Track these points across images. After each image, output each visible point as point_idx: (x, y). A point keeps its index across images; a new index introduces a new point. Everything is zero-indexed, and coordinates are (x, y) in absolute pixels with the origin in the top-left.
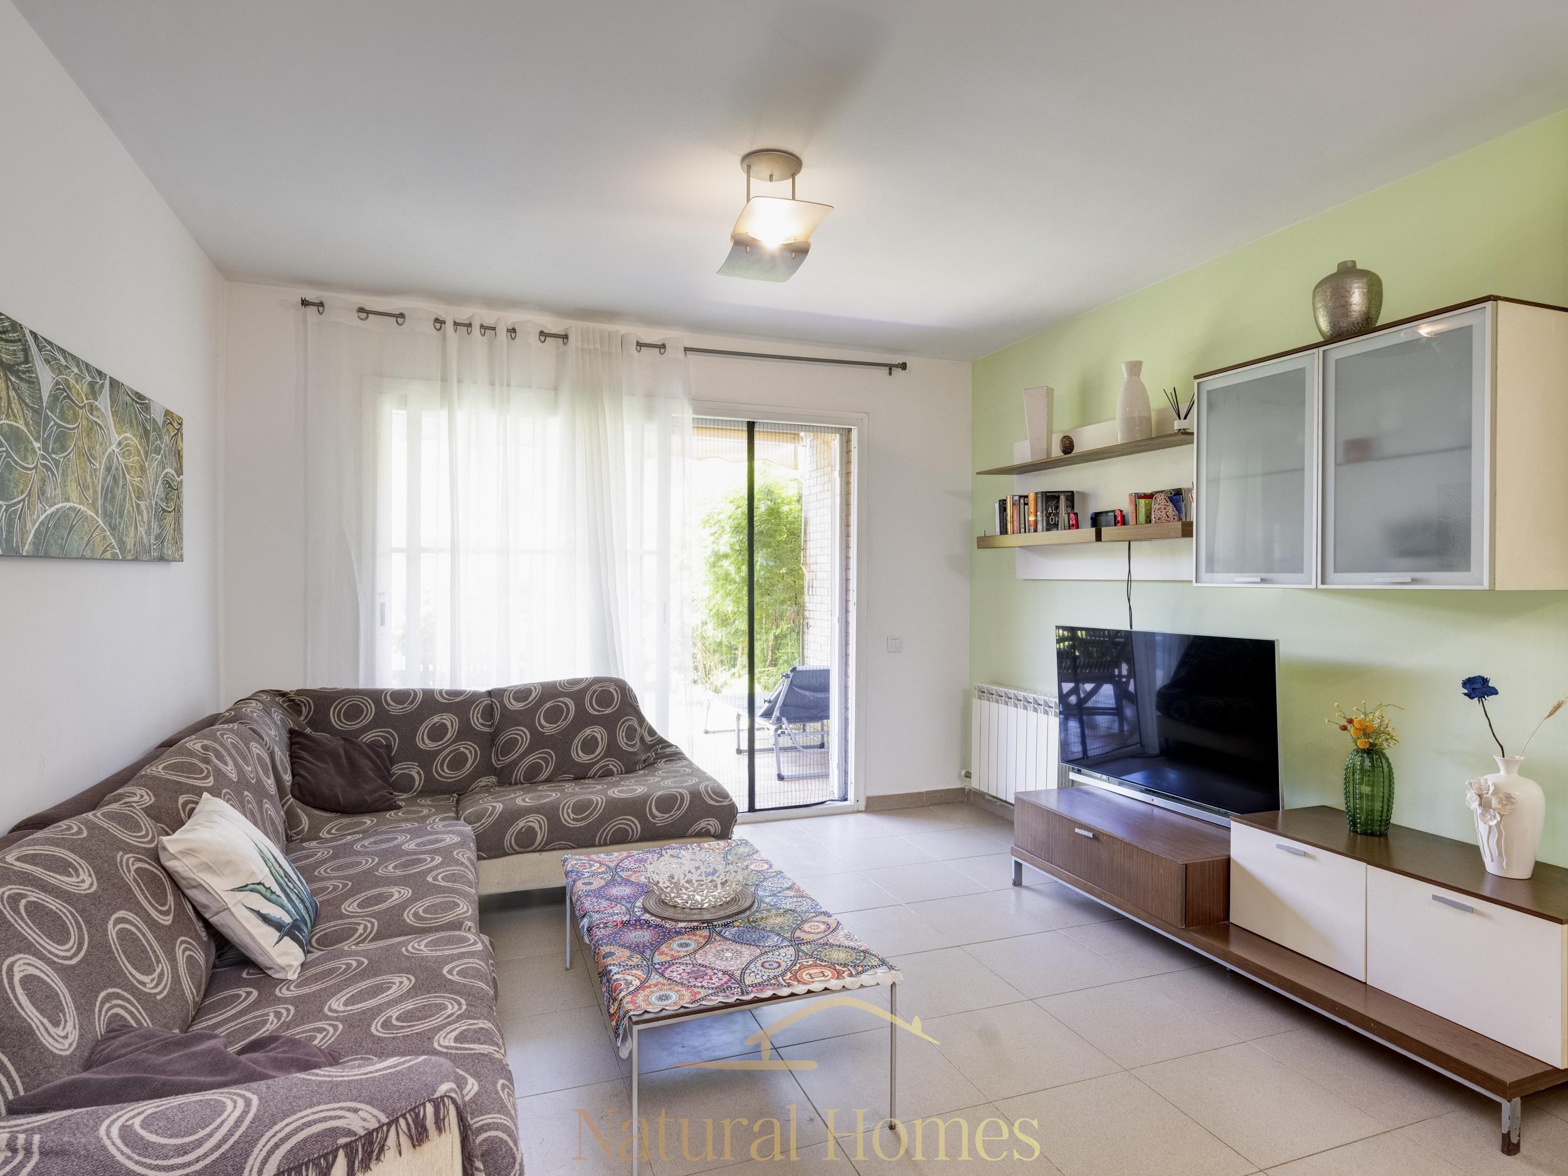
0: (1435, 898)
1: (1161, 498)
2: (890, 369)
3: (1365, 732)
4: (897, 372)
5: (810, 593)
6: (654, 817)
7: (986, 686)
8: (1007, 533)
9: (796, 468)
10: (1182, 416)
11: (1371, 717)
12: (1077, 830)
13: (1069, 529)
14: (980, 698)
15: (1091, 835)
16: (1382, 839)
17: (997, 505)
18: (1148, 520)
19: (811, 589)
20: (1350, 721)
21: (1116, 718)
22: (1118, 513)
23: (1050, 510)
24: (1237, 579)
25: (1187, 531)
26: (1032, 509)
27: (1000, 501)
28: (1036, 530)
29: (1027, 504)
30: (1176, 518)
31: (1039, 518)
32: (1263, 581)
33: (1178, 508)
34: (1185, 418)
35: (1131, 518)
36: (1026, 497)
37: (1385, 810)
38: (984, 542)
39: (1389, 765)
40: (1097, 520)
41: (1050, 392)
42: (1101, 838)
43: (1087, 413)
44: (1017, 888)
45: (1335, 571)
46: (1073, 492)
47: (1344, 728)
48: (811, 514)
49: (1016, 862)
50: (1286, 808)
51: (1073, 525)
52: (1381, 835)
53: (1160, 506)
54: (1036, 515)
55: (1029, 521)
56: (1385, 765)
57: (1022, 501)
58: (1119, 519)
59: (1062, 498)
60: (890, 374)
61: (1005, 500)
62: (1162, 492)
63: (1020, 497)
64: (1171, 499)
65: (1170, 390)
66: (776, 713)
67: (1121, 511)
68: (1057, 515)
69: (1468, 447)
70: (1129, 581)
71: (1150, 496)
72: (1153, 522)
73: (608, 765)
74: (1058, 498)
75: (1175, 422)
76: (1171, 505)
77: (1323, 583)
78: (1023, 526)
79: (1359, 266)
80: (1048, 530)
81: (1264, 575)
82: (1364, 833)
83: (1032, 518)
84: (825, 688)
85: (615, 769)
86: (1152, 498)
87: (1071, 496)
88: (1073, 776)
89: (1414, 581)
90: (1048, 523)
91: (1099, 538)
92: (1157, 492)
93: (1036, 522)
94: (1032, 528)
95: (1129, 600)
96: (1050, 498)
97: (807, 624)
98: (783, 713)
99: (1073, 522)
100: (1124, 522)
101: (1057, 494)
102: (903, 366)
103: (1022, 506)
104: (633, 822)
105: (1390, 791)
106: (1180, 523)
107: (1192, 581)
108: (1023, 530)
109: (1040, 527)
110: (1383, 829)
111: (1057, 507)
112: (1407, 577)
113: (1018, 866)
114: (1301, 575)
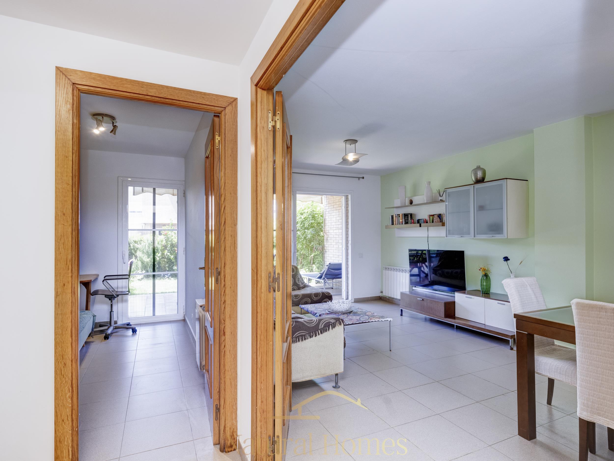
0: (498, 303)
1: (436, 216)
2: (359, 178)
3: (484, 270)
4: (361, 179)
5: (327, 242)
6: (314, 298)
7: (387, 267)
8: (394, 224)
9: (322, 203)
10: (441, 196)
11: (485, 267)
12: (418, 299)
13: (412, 224)
14: (385, 270)
15: (422, 299)
16: (488, 295)
17: (391, 217)
18: (433, 222)
19: (327, 240)
20: (481, 268)
21: (419, 277)
22: (425, 220)
23: (406, 219)
24: (455, 236)
25: (443, 225)
26: (401, 218)
27: (391, 216)
28: (402, 224)
29: (399, 217)
30: (440, 221)
31: (403, 221)
32: (461, 237)
33: (440, 219)
34: (442, 197)
35: (429, 222)
36: (399, 215)
37: (489, 288)
38: (387, 227)
39: (490, 278)
40: (418, 221)
41: (405, 187)
42: (424, 300)
43: (415, 193)
44: (402, 316)
45: (477, 234)
46: (412, 214)
47: (480, 270)
48: (327, 217)
49: (401, 309)
50: (467, 290)
51: (413, 223)
52: (488, 294)
53: (436, 219)
54: (402, 220)
55: (400, 221)
56: (489, 278)
57: (398, 216)
58: (425, 221)
59: (409, 215)
60: (359, 180)
61: (393, 216)
62: (436, 214)
63: (398, 215)
64: (438, 216)
65: (438, 190)
66: (323, 277)
67: (425, 219)
68: (408, 220)
69: (502, 209)
70: (428, 237)
71: (433, 215)
72: (434, 222)
73: (294, 288)
74: (408, 215)
75: (439, 198)
76: (438, 218)
77: (474, 237)
78: (398, 222)
79: (481, 167)
80: (405, 224)
81: (462, 235)
82: (484, 293)
83: (401, 221)
84: (340, 269)
85: (296, 289)
86: (434, 216)
87: (411, 215)
88: (414, 288)
89: (493, 237)
90: (406, 222)
91: (420, 226)
92: (435, 215)
93: (402, 221)
94: (401, 223)
95: (428, 242)
96: (406, 215)
97: (326, 251)
98: (325, 277)
99: (412, 222)
100: (427, 222)
101: (408, 214)
102: (363, 178)
103: (398, 217)
104: (309, 299)
105: (490, 284)
106: (441, 223)
107: (445, 237)
108: (398, 224)
109: (403, 223)
110: (488, 293)
111: (408, 218)
112: (491, 236)
113: (402, 310)
114: (469, 235)
